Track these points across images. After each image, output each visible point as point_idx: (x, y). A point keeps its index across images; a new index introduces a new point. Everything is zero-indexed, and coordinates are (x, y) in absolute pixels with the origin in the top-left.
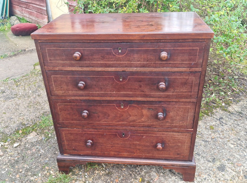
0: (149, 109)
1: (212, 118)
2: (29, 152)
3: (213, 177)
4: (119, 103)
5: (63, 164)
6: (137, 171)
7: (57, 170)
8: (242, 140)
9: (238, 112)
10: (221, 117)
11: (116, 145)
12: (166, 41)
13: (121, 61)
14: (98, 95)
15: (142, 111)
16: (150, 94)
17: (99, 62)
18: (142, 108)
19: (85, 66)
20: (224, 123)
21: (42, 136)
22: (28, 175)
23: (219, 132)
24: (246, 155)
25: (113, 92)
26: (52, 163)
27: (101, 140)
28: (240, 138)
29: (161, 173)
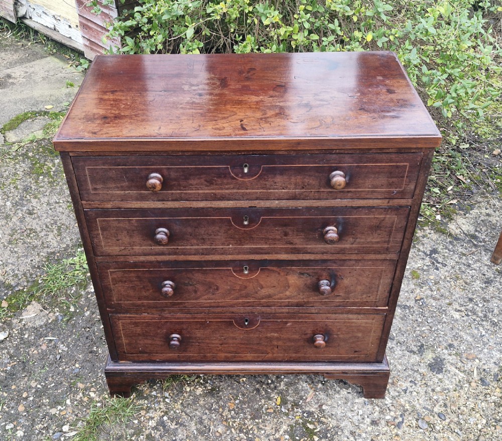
0: (303, 274)
1: (416, 251)
2: (33, 351)
3: (420, 386)
4: (239, 266)
5: (118, 380)
6: (270, 381)
7: (103, 390)
8: (477, 302)
9: (469, 235)
10: (434, 247)
11: (231, 341)
12: (342, 151)
13: (247, 189)
14: (197, 253)
15: (287, 278)
16: (304, 248)
17: (201, 191)
18: (288, 273)
19: (170, 199)
20: (439, 263)
21: (56, 311)
22: (43, 404)
23: (431, 284)
24: (484, 335)
25: (228, 245)
26: (90, 375)
27: (199, 334)
28: (472, 297)
29: (318, 383)
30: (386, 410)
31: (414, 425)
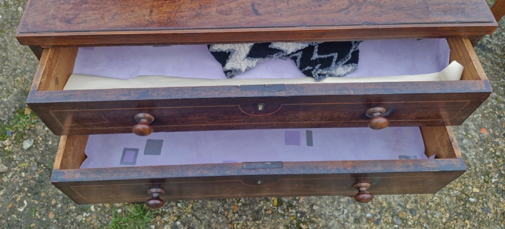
30: (367, 208)
31: (390, 221)
